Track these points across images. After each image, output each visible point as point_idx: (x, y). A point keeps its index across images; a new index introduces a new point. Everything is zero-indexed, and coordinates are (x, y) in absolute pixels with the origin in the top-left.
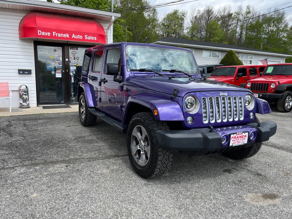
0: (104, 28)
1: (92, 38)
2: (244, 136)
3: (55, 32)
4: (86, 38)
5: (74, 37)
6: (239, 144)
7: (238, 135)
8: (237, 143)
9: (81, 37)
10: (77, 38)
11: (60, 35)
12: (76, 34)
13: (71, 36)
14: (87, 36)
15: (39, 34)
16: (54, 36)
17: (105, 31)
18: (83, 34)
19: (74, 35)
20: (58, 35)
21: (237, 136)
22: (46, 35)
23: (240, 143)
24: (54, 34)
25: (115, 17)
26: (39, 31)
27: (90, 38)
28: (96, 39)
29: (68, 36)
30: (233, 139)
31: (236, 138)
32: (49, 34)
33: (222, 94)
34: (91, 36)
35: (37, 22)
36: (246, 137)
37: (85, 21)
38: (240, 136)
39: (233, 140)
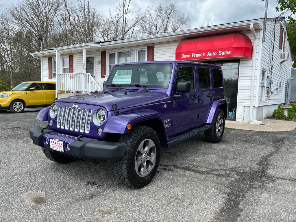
0: (250, 38)
1: (226, 53)
3: (194, 54)
4: (220, 54)
5: (209, 55)
9: (215, 54)
10: (212, 55)
11: (197, 55)
12: (211, 52)
13: (206, 54)
14: (221, 52)
15: (182, 57)
16: (192, 57)
18: (217, 51)
19: (209, 53)
20: (195, 55)
22: (187, 57)
24: (193, 55)
25: (254, 24)
26: (182, 55)
27: (224, 53)
28: (230, 53)
29: (204, 55)
32: (189, 56)
34: (225, 51)
35: (182, 48)
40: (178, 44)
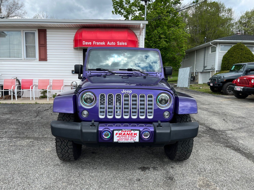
0: (136, 34)
1: (123, 44)
2: (134, 134)
3: (95, 42)
4: (118, 44)
5: (109, 44)
6: (127, 141)
7: (125, 132)
8: (124, 139)
9: (114, 44)
10: (111, 44)
11: (98, 44)
12: (110, 42)
13: (106, 43)
14: (119, 42)
15: (83, 44)
16: (94, 44)
17: (138, 37)
18: (116, 41)
19: (108, 42)
20: (96, 43)
21: (123, 133)
22: (88, 44)
23: (129, 141)
24: (94, 43)
25: (143, 24)
26: (83, 42)
27: (121, 44)
28: (126, 44)
29: (104, 43)
30: (118, 135)
31: (122, 135)
32: (90, 43)
33: (124, 91)
34: (122, 42)
35: (83, 35)
36: (137, 135)
37: (119, 30)
38: (127, 134)
39: (118, 137)
40: (76, 31)
